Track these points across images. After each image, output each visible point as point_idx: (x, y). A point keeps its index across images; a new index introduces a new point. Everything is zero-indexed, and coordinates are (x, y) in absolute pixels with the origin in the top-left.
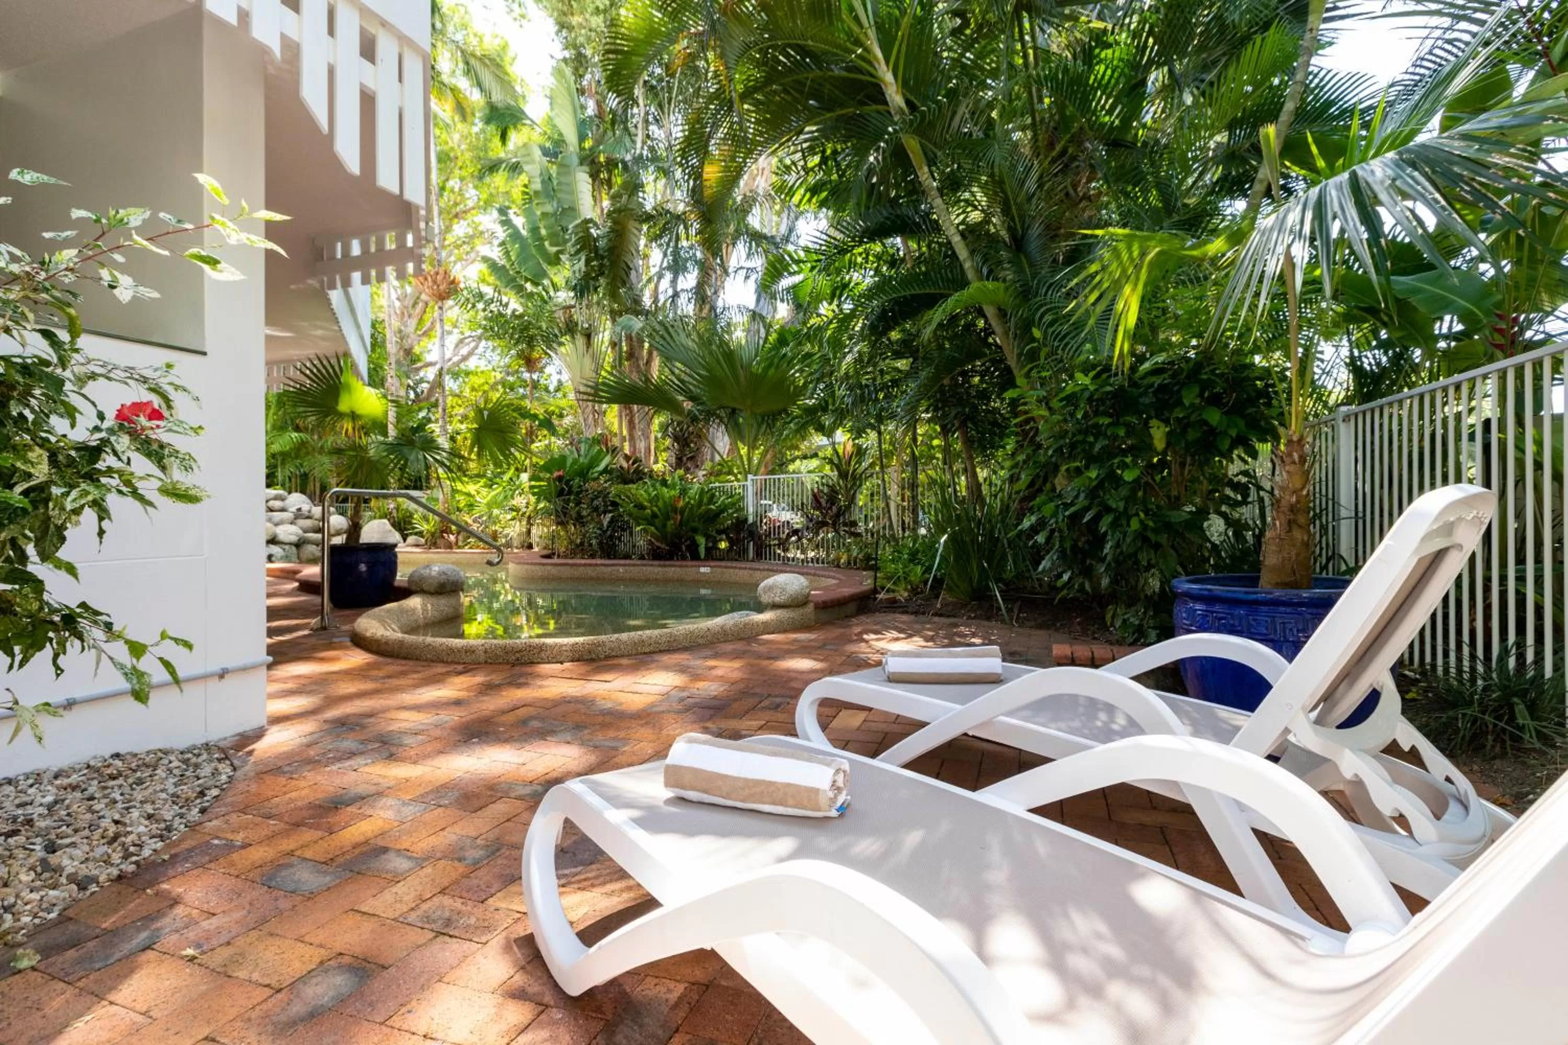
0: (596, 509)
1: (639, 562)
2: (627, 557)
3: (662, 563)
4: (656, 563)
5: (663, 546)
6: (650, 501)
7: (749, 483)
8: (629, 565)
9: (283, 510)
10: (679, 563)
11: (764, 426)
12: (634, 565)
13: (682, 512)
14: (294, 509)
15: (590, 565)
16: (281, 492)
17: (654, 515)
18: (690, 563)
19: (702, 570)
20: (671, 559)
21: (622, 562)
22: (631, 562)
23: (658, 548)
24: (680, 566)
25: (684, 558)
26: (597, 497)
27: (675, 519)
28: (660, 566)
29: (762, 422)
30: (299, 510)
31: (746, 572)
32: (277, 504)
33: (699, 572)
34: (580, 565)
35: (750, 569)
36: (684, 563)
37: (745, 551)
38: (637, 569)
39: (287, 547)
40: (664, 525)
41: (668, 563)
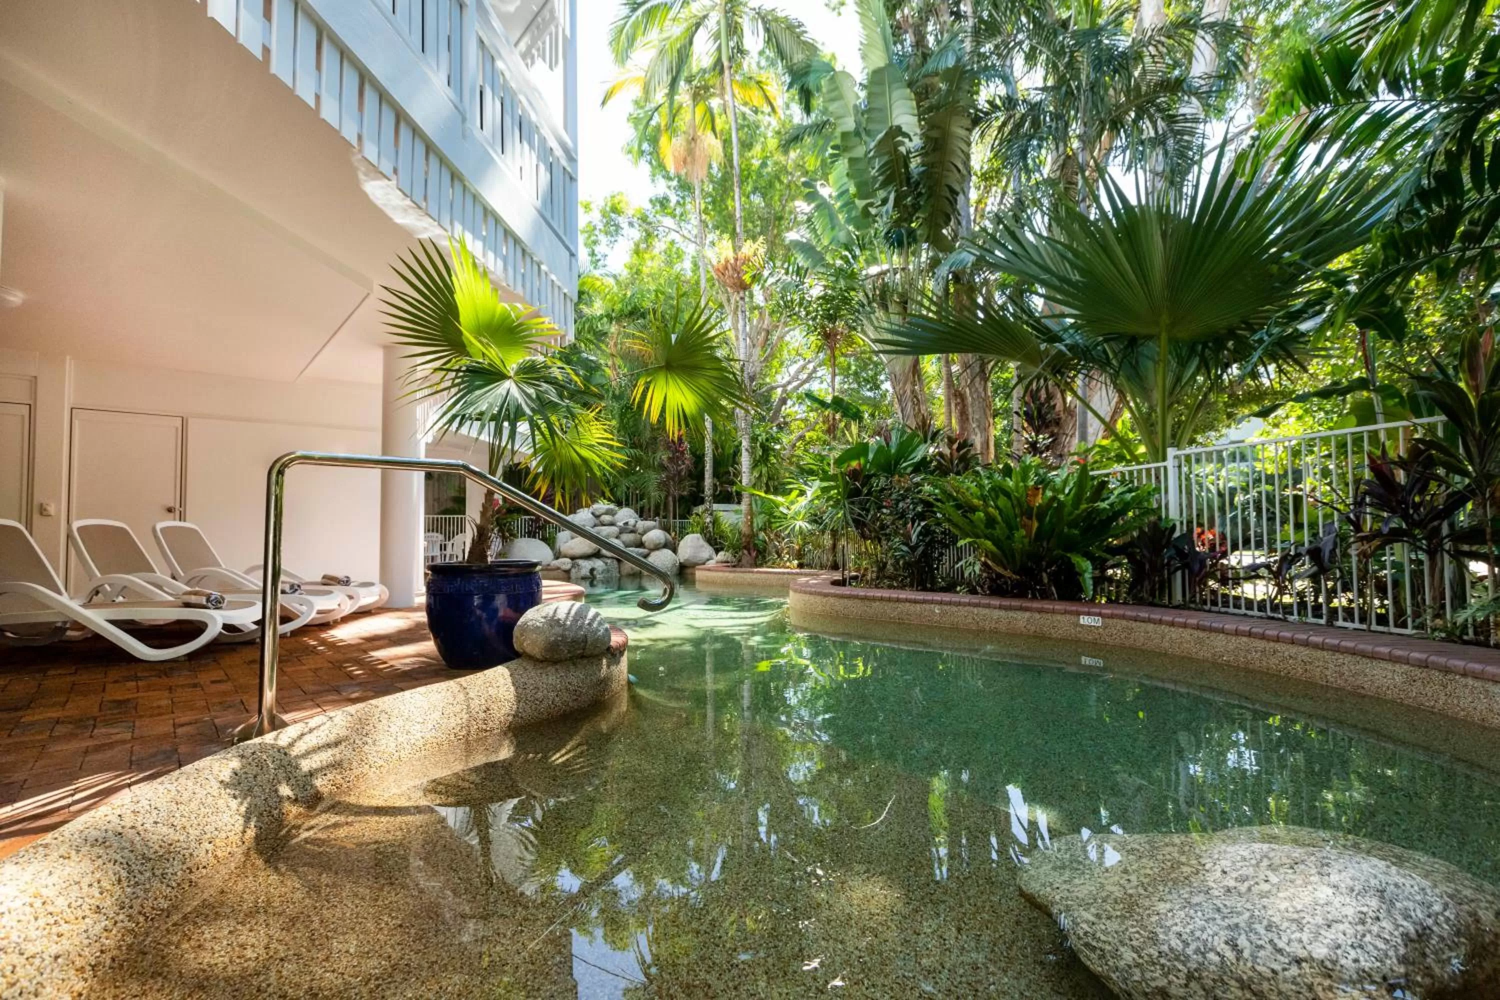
0: (902, 515)
1: (967, 599)
2: (950, 588)
3: (1006, 602)
4: (996, 602)
5: (1007, 573)
6: (983, 498)
7: (1170, 463)
8: (950, 603)
9: (612, 524)
10: (1036, 605)
11: (1195, 362)
12: (959, 604)
13: (1041, 514)
14: (621, 524)
15: (889, 600)
16: (612, 506)
17: (991, 522)
18: (1059, 606)
19: (1085, 620)
20: (1022, 595)
21: (938, 597)
22: (955, 598)
23: (999, 576)
24: (1040, 611)
25: (1045, 596)
26: (904, 498)
27: (1028, 528)
28: (1001, 607)
29: (1189, 358)
30: (626, 524)
31: (1186, 633)
32: (606, 518)
33: (1077, 625)
34: (874, 599)
35: (1198, 627)
36: (1047, 605)
37: (1166, 586)
38: (963, 611)
39: (609, 561)
40: (1010, 537)
41: (1015, 603)
